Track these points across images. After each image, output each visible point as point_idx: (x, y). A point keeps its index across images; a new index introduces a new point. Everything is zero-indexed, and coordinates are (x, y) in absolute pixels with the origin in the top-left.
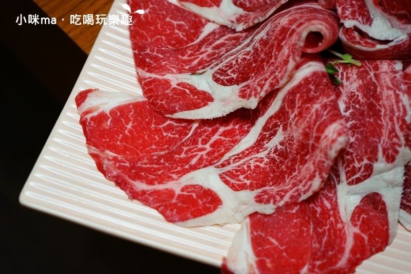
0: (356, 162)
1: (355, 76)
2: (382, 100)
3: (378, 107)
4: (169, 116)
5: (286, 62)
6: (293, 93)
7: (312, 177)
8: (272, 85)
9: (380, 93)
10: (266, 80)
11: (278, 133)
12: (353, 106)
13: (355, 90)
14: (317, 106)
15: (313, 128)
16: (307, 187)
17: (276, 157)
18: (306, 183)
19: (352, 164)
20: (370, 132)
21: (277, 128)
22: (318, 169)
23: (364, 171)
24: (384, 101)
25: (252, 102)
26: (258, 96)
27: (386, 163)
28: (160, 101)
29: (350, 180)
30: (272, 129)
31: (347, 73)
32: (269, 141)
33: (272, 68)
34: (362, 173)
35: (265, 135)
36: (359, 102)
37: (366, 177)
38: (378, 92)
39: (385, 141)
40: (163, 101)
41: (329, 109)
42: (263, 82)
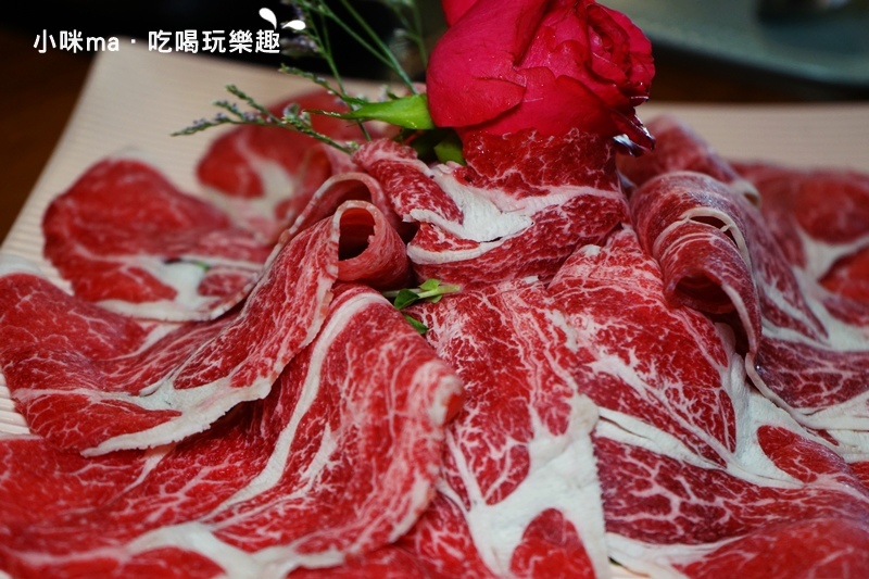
0: (493, 448)
1: (454, 312)
2: (515, 332)
3: (510, 347)
4: (88, 452)
5: (313, 290)
6: (337, 347)
7: (408, 484)
8: (293, 345)
9: (507, 322)
10: (281, 340)
11: (323, 443)
12: (461, 362)
13: (460, 334)
14: (389, 346)
15: (389, 384)
16: (401, 508)
17: (328, 487)
18: (399, 501)
19: (484, 455)
20: (505, 391)
21: (321, 433)
22: (417, 465)
23: (513, 466)
24: (520, 333)
25: (258, 385)
26: (270, 373)
27: (551, 435)
28: (69, 427)
29: (490, 493)
30: (310, 439)
31: (437, 314)
32: (308, 465)
33: (288, 315)
34: (510, 471)
35: (299, 457)
36: (471, 351)
37: (520, 476)
38: (504, 323)
39: (539, 395)
40: (73, 426)
41: (412, 346)
42: (276, 346)
